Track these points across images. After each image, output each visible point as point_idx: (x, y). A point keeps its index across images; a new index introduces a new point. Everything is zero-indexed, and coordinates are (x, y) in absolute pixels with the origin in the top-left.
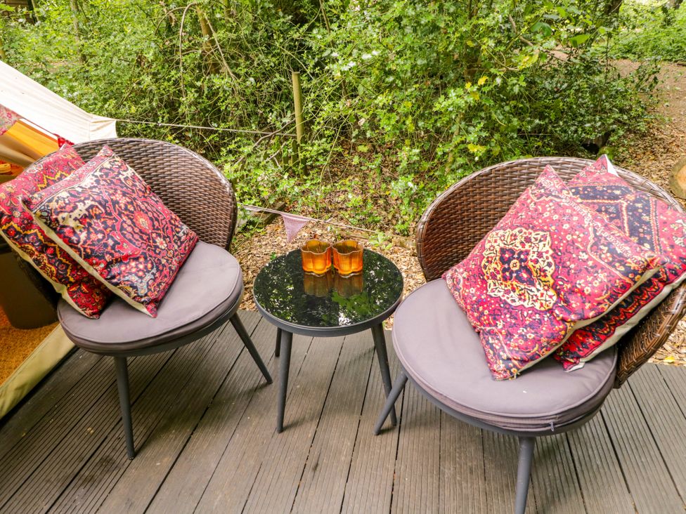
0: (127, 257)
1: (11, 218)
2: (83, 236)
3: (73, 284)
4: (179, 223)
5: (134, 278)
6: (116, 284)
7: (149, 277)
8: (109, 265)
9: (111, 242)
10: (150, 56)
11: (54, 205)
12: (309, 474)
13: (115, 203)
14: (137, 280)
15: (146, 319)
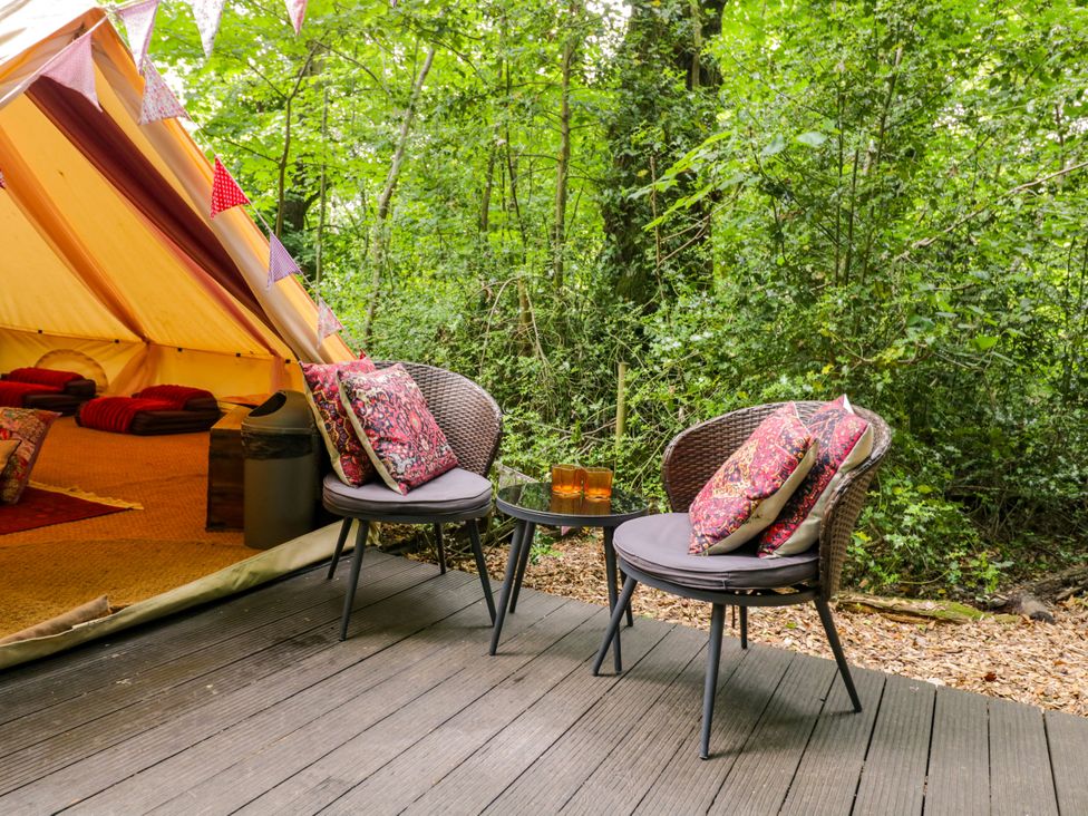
0: (396, 440)
1: (322, 387)
2: (369, 411)
3: (347, 453)
4: (444, 438)
5: (397, 457)
6: (381, 458)
7: (408, 461)
8: (381, 440)
9: (387, 423)
10: (453, 327)
11: (356, 381)
12: (509, 682)
13: (398, 398)
14: (400, 459)
15: (396, 495)
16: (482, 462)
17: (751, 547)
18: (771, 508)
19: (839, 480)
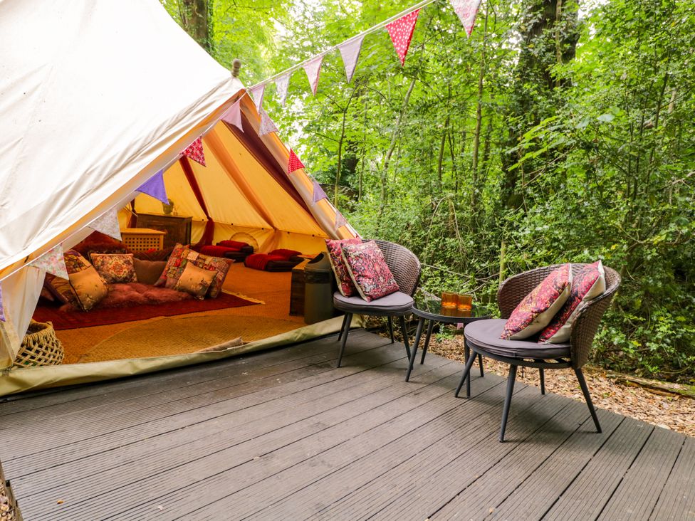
0: (366, 276)
1: (334, 250)
2: (355, 262)
3: (344, 281)
4: (392, 277)
5: (366, 284)
6: (359, 284)
7: (372, 287)
8: (359, 276)
9: (363, 268)
10: (412, 222)
11: (349, 248)
12: (411, 395)
13: (369, 256)
14: (367, 285)
15: (365, 302)
16: (411, 289)
17: (534, 338)
18: (545, 318)
19: (583, 305)
